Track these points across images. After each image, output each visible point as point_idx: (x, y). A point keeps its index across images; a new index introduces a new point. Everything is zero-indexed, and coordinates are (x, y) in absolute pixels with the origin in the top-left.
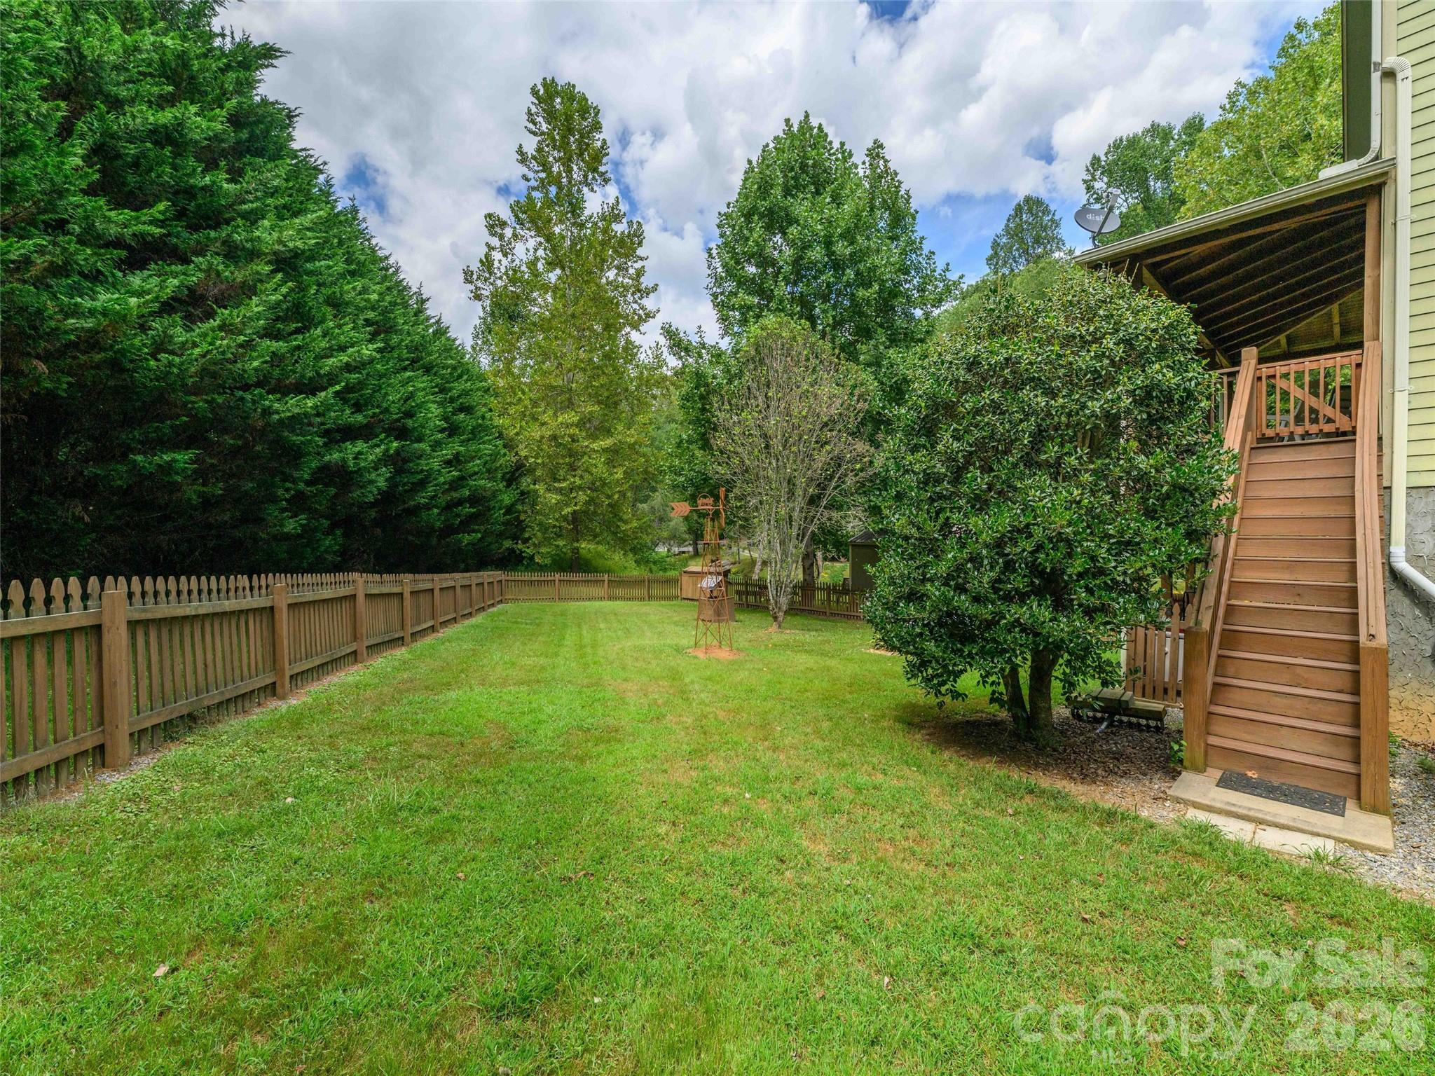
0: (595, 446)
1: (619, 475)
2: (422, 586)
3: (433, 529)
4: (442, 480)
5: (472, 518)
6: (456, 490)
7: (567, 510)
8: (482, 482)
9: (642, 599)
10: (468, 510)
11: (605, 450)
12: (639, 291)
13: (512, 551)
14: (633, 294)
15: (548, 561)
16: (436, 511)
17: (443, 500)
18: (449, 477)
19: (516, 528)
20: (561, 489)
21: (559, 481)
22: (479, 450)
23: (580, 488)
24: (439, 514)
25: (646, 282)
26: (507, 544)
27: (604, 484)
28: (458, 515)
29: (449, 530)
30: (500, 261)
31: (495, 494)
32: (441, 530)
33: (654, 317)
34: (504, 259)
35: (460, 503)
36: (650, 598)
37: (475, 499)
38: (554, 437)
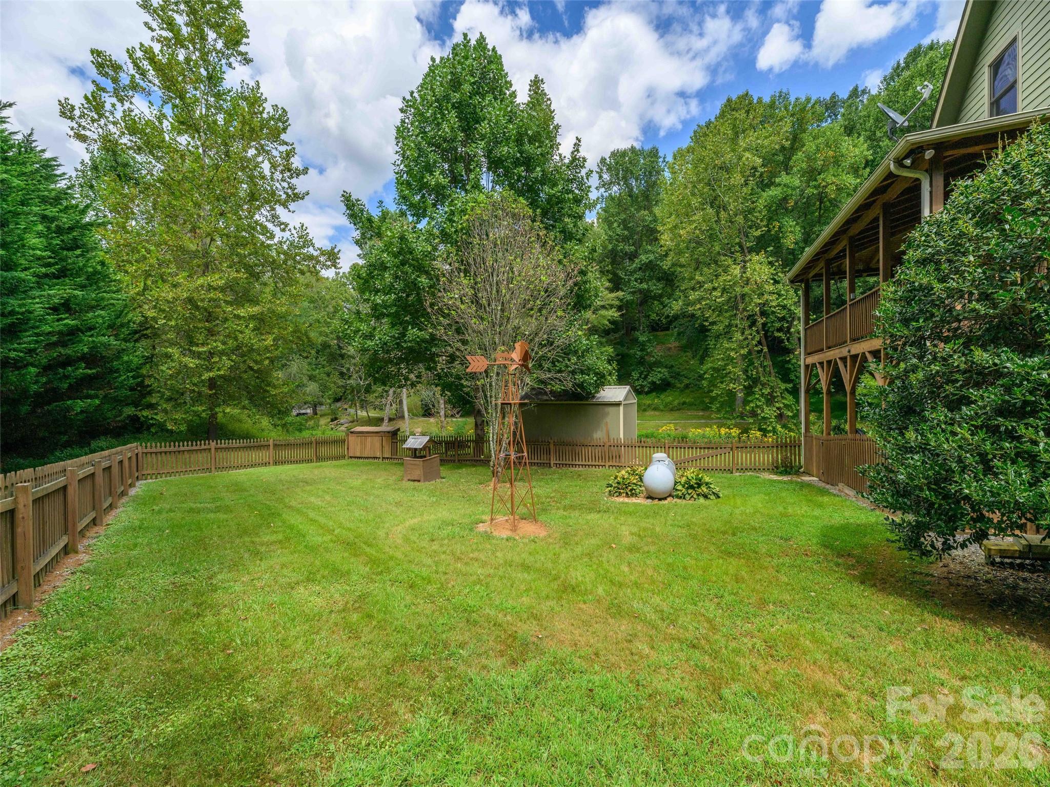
0: (242, 312)
1: (269, 341)
2: (49, 486)
3: (25, 392)
4: (47, 328)
5: (87, 381)
6: (64, 345)
7: (206, 376)
8: (104, 339)
9: (310, 461)
10: (82, 370)
11: (252, 317)
12: (289, 170)
13: (135, 419)
14: (282, 172)
15: (183, 428)
16: (33, 370)
17: (44, 357)
18: (59, 326)
19: (141, 392)
20: (200, 353)
21: (197, 345)
22: (103, 299)
23: (222, 353)
24: (38, 375)
25: (296, 162)
26: (129, 411)
27: (251, 350)
28: (66, 377)
29: (52, 395)
30: (113, 105)
31: (120, 353)
32: (37, 394)
33: (303, 198)
34: (118, 105)
35: (68, 362)
36: (319, 459)
37: (91, 359)
38: (190, 300)
